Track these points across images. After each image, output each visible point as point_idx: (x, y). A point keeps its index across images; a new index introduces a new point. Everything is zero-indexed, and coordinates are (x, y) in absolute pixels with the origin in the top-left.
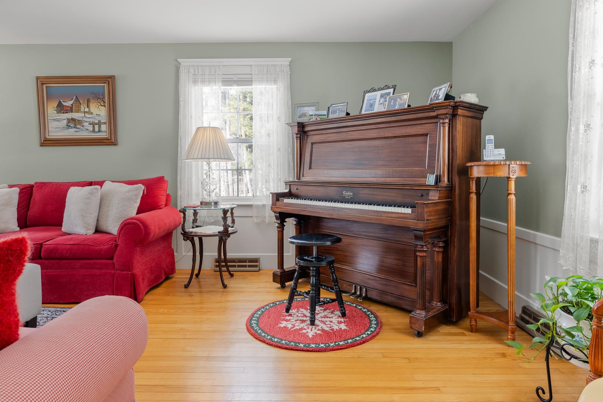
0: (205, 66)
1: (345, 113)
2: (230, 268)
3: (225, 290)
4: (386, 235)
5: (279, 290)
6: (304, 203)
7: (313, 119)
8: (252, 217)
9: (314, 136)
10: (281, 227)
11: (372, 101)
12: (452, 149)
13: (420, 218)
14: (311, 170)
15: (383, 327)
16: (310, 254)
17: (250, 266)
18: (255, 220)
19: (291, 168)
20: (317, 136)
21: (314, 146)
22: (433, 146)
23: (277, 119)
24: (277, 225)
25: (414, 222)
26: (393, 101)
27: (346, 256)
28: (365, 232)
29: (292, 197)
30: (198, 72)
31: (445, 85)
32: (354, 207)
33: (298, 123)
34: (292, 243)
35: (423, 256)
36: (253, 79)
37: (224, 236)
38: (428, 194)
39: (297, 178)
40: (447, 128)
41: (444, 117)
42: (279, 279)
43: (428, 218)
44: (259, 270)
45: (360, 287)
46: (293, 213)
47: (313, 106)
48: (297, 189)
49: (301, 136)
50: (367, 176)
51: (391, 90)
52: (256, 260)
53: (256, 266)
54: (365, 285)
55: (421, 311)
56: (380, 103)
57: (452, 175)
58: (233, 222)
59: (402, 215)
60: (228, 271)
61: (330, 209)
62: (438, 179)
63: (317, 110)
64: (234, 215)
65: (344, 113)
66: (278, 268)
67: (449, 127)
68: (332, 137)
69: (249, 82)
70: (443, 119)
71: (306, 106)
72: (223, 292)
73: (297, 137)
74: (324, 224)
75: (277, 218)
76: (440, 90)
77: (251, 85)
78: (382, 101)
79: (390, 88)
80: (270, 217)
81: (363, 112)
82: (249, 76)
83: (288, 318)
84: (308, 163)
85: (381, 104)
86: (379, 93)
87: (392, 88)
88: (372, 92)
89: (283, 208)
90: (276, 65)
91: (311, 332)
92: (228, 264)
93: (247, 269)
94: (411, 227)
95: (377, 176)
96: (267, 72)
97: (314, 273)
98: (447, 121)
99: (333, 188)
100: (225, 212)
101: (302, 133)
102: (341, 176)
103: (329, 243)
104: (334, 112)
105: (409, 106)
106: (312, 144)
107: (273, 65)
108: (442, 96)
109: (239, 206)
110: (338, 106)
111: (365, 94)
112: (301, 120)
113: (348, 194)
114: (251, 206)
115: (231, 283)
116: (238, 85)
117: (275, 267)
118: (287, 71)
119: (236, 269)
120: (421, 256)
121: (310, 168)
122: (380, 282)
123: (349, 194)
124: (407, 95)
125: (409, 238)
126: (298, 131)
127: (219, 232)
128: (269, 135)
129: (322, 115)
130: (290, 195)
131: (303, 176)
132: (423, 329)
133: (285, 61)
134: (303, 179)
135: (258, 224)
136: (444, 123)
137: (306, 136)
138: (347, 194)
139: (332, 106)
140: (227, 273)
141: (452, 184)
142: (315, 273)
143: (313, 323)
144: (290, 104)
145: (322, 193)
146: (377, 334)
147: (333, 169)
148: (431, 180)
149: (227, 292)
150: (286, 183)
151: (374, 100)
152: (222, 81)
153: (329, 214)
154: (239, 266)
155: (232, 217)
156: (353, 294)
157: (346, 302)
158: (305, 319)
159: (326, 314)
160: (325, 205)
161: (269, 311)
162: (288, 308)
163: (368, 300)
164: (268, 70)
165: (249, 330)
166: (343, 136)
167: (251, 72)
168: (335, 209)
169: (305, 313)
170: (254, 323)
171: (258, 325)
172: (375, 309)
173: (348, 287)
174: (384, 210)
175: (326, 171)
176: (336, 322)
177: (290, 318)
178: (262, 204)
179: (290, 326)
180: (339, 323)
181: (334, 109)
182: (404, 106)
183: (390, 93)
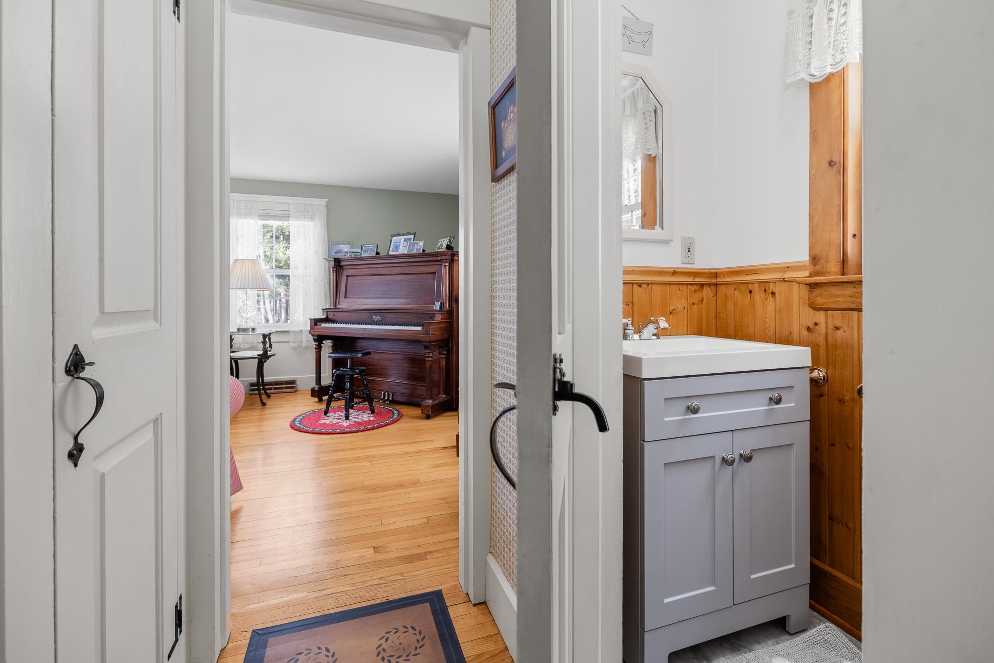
0: (241, 200)
2: (267, 391)
3: (264, 407)
4: (407, 349)
5: (317, 404)
6: (339, 326)
7: (348, 255)
8: (289, 342)
9: (349, 270)
10: (319, 349)
11: (397, 244)
12: (452, 284)
13: (426, 332)
14: (346, 299)
15: (403, 417)
16: (345, 366)
17: (286, 388)
18: (292, 345)
19: (327, 297)
20: (351, 270)
21: (349, 278)
22: (439, 281)
24: (315, 346)
25: (423, 336)
26: (412, 246)
27: (376, 369)
28: (392, 348)
29: (329, 322)
30: (234, 205)
31: (446, 239)
32: (381, 328)
33: (334, 259)
34: (330, 357)
36: (290, 216)
37: (263, 358)
38: (434, 316)
39: (333, 306)
40: (447, 269)
41: (445, 261)
42: (317, 394)
43: (433, 333)
44: (296, 391)
45: (388, 394)
46: (330, 335)
47: (348, 244)
48: (333, 315)
49: (337, 269)
50: (393, 304)
51: (412, 236)
52: (293, 382)
53: (293, 387)
54: (392, 391)
55: (429, 400)
57: (452, 302)
58: (271, 346)
59: (415, 332)
60: (266, 393)
61: (362, 329)
62: (442, 305)
63: (352, 248)
64: (272, 341)
65: (374, 252)
66: (316, 384)
67: (449, 269)
68: (364, 271)
69: (287, 218)
70: (445, 263)
71: (342, 244)
72: (262, 408)
73: (333, 270)
74: (358, 344)
75: (315, 340)
76: (444, 241)
77: (289, 221)
78: (405, 244)
80: (308, 341)
81: (391, 253)
82: (287, 213)
83: (327, 418)
84: (344, 293)
85: (404, 246)
86: (403, 238)
88: (398, 236)
89: (320, 331)
90: (313, 204)
91: (346, 424)
92: (266, 387)
93: (284, 390)
94: (421, 340)
95: (400, 303)
96: (305, 210)
97: (348, 378)
98: (447, 264)
99: (365, 314)
100: (264, 336)
101: (338, 267)
102: (372, 304)
103: (360, 355)
104: (366, 251)
105: (424, 251)
106: (347, 276)
107: (311, 204)
108: (444, 246)
109: (277, 332)
110: (369, 246)
111: (392, 237)
112: (338, 256)
113: (377, 318)
114: (287, 332)
115: (269, 402)
116: (275, 220)
117: (313, 385)
118: (324, 211)
119: (273, 391)
120: (429, 361)
121: (345, 297)
122: (403, 387)
123: (378, 318)
124: (423, 242)
125: (419, 350)
126: (334, 265)
127: (258, 355)
128: (306, 267)
129: (355, 252)
130: (326, 320)
131: (339, 304)
132: (431, 413)
133: (323, 202)
134: (339, 307)
135: (295, 349)
136: (445, 266)
137: (341, 270)
139: (365, 246)
140: (265, 395)
141: (452, 309)
143: (347, 418)
145: (355, 318)
146: (398, 420)
147: (365, 298)
148: (437, 306)
149: (265, 408)
150: (323, 310)
151: (399, 243)
152: (259, 215)
153: (361, 334)
154: (275, 389)
155: (270, 342)
156: (382, 399)
157: (376, 405)
158: (340, 417)
159: (358, 413)
160: (358, 327)
161: (309, 416)
162: (326, 413)
163: (394, 402)
164: (305, 208)
165: (292, 428)
166: (374, 271)
167: (289, 208)
168: (366, 330)
169: (341, 414)
170: (297, 423)
171: (300, 424)
172: (398, 407)
173: (378, 395)
174: (403, 329)
175: (359, 300)
176: (366, 417)
177: (328, 418)
178: (300, 329)
179: (328, 422)
180: (368, 417)
181: (366, 248)
182: (420, 251)
183: (411, 238)
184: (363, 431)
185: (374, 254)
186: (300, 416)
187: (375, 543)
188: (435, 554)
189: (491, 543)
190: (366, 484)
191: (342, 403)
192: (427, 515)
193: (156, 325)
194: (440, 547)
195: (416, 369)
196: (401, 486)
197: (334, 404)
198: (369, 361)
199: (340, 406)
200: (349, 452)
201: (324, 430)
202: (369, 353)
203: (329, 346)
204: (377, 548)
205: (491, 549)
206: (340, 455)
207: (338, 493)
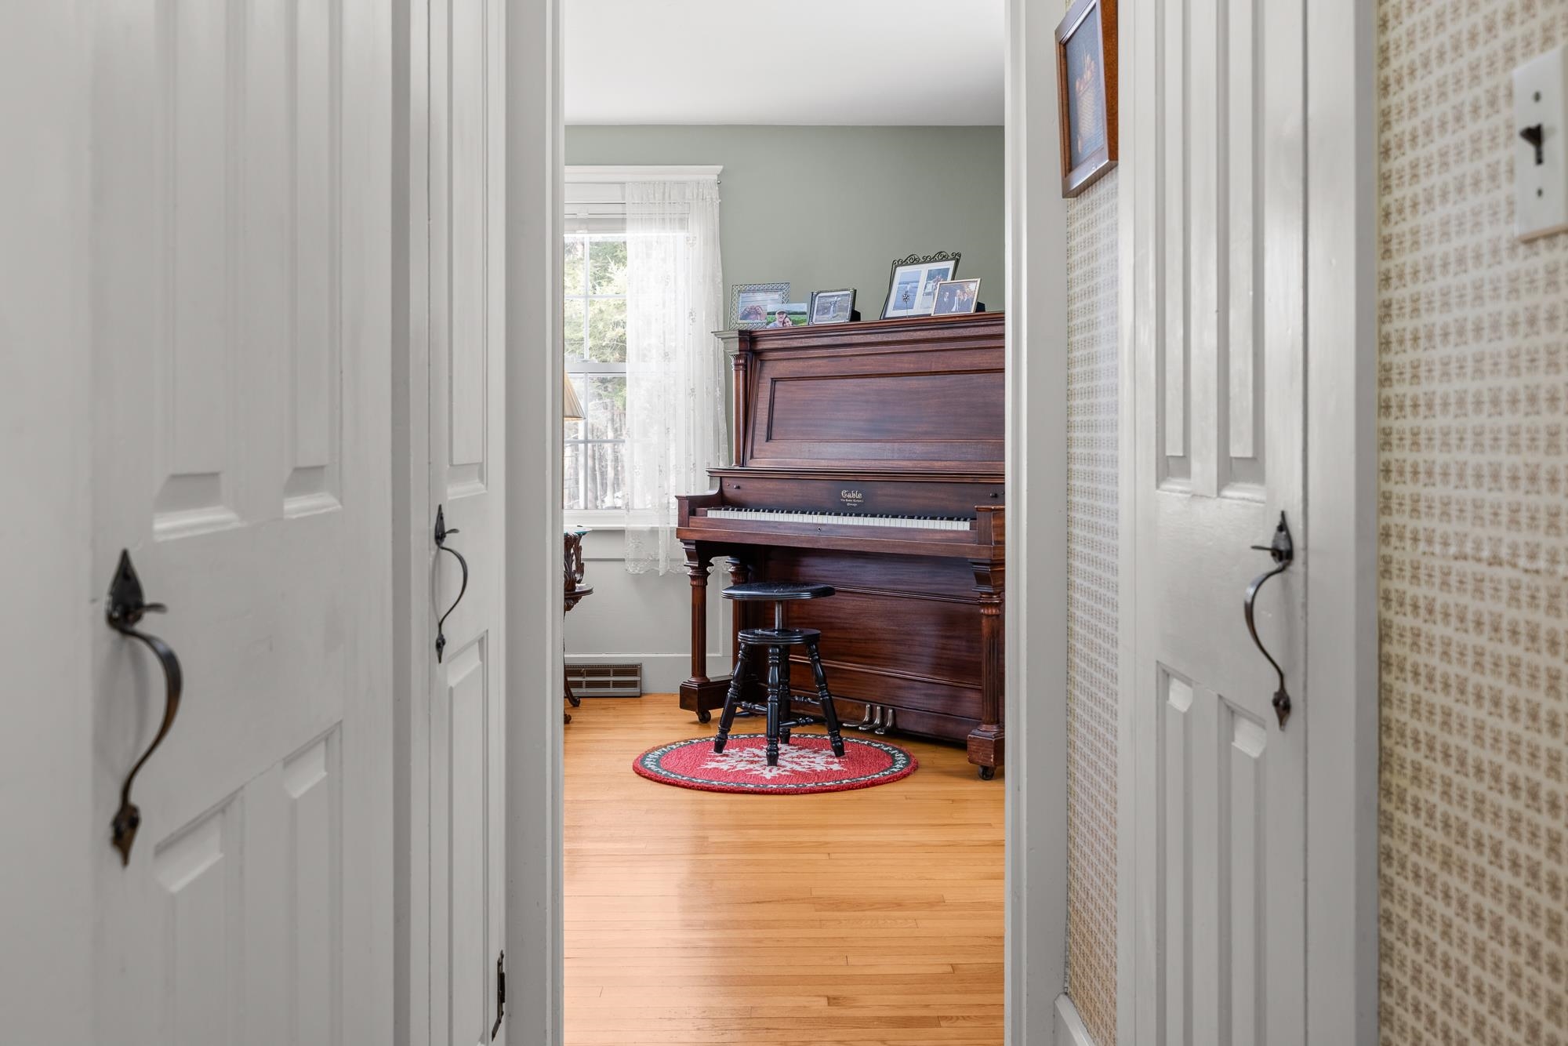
1: (848, 314)
2: (573, 690)
4: (935, 587)
5: (696, 727)
6: (754, 519)
7: (777, 322)
8: (623, 560)
9: (779, 363)
10: (700, 578)
11: (909, 286)
13: (983, 539)
14: (771, 443)
15: (919, 770)
16: (769, 625)
17: (616, 684)
18: (631, 568)
19: (721, 437)
20: (785, 363)
21: (778, 385)
23: (687, 315)
24: (690, 573)
25: (972, 548)
26: (948, 293)
28: (894, 582)
29: (727, 507)
32: (861, 524)
33: (741, 332)
34: (730, 596)
35: (992, 615)
36: (627, 216)
39: (736, 462)
42: (695, 701)
43: (999, 538)
44: (641, 695)
45: (882, 709)
46: (728, 541)
47: (776, 291)
48: (738, 488)
49: (746, 361)
50: (895, 458)
51: (950, 265)
52: (633, 670)
53: (634, 684)
54: (893, 702)
55: (989, 726)
56: (927, 291)
58: (580, 569)
59: (951, 535)
61: (813, 528)
63: (786, 300)
64: (583, 556)
65: (845, 313)
66: (694, 675)
68: (820, 367)
69: (618, 223)
71: (759, 291)
73: (737, 365)
75: (690, 556)
77: (623, 230)
78: (930, 287)
79: (947, 260)
80: (675, 557)
82: (619, 209)
83: (721, 758)
84: (765, 427)
85: (928, 295)
86: (924, 269)
87: (951, 259)
88: (910, 265)
89: (705, 532)
90: (684, 183)
91: (769, 773)
93: (612, 690)
94: (967, 557)
95: (914, 456)
96: (664, 199)
97: (776, 659)
99: (820, 484)
100: (569, 540)
101: (750, 354)
102: (840, 457)
103: (807, 596)
104: (824, 310)
105: (980, 307)
106: (774, 381)
107: (678, 183)
109: (597, 532)
110: (833, 296)
111: (896, 267)
112: (748, 324)
113: (852, 496)
114: (620, 532)
115: (577, 716)
116: (590, 231)
117: (686, 676)
118: (712, 199)
119: (584, 690)
120: (988, 616)
121: (769, 438)
122: (923, 692)
123: (854, 495)
124: (974, 284)
126: (740, 351)
128: (666, 355)
129: (796, 313)
130: (720, 501)
131: (752, 457)
132: (992, 760)
133: (709, 174)
134: (753, 464)
135: (637, 579)
137: (759, 362)
138: (849, 496)
139: (820, 295)
142: (778, 660)
143: (773, 760)
144: (719, 279)
145: (795, 496)
146: (905, 777)
147: (821, 441)
150: (712, 474)
151: (914, 284)
153: (809, 540)
154: (590, 685)
155: (578, 559)
156: (865, 723)
157: (850, 739)
158: (756, 759)
159: (802, 753)
160: (800, 521)
161: (678, 751)
162: (719, 746)
163: (896, 734)
164: (664, 194)
165: (639, 773)
166: (844, 366)
167: (623, 197)
168: (823, 528)
169: (757, 751)
170: (650, 764)
171: (658, 766)
172: (909, 747)
173: (856, 712)
174: (920, 526)
175: (806, 446)
176: (821, 762)
177: (725, 758)
178: (651, 526)
179: (724, 767)
180: (827, 763)
181: (823, 300)
182: (969, 309)
183: (948, 269)
184: (812, 792)
185: (844, 318)
186: (657, 749)
187: (832, 991)
188: (959, 1021)
189: (1066, 974)
190: (814, 894)
191: (761, 728)
192: (953, 961)
193: (481, 486)
194: (975, 1012)
195: (957, 642)
196: (899, 905)
197: (738, 729)
198: (831, 617)
199: (755, 735)
200: (776, 832)
201: (715, 783)
202: (828, 592)
203: (724, 575)
204: (834, 999)
205: (1067, 985)
206: (754, 835)
207: (753, 903)
